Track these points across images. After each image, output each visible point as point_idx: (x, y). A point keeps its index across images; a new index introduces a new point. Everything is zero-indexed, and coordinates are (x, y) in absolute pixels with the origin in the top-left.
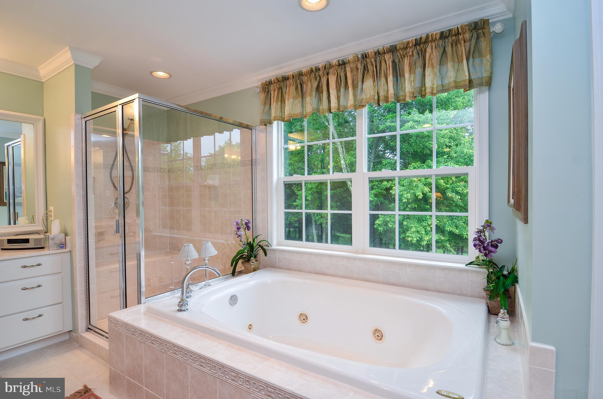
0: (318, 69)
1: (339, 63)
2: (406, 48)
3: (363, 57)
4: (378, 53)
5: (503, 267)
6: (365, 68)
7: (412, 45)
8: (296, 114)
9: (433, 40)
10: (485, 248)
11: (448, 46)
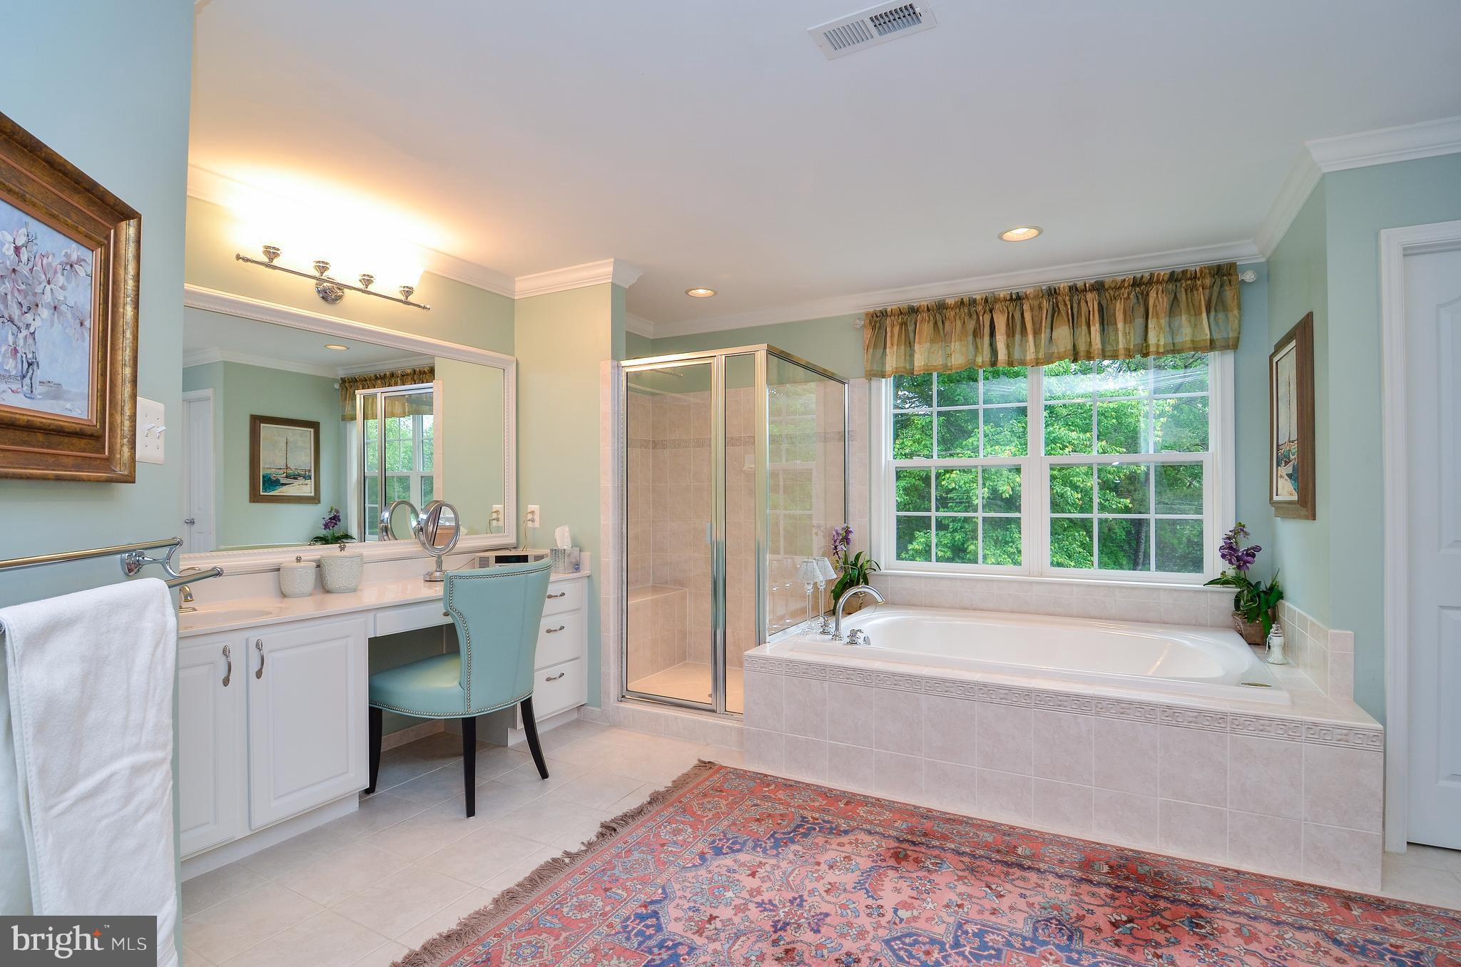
0: (973, 302)
1: (1011, 296)
2: (1120, 288)
3: (1051, 292)
4: (1073, 289)
5: (1259, 583)
6: (1055, 310)
7: (1129, 285)
8: (935, 366)
9: (1158, 282)
10: (1238, 559)
11: (1181, 291)
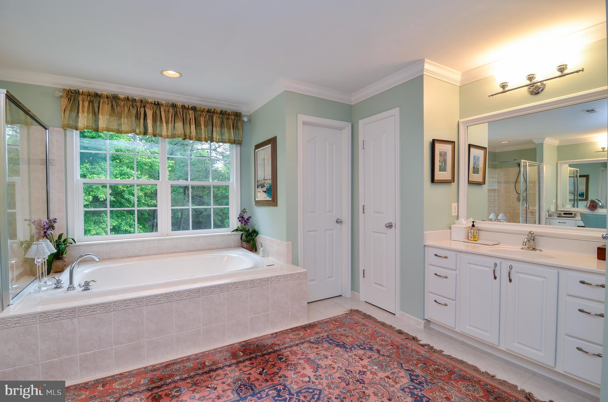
1: (155, 102)
2: (203, 111)
3: (174, 106)
4: (183, 107)
6: (176, 114)
7: (206, 111)
9: (216, 113)
10: (245, 221)
